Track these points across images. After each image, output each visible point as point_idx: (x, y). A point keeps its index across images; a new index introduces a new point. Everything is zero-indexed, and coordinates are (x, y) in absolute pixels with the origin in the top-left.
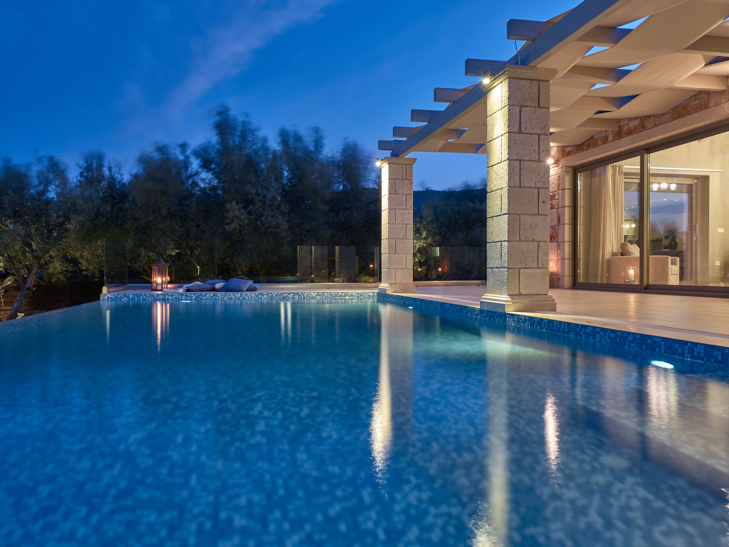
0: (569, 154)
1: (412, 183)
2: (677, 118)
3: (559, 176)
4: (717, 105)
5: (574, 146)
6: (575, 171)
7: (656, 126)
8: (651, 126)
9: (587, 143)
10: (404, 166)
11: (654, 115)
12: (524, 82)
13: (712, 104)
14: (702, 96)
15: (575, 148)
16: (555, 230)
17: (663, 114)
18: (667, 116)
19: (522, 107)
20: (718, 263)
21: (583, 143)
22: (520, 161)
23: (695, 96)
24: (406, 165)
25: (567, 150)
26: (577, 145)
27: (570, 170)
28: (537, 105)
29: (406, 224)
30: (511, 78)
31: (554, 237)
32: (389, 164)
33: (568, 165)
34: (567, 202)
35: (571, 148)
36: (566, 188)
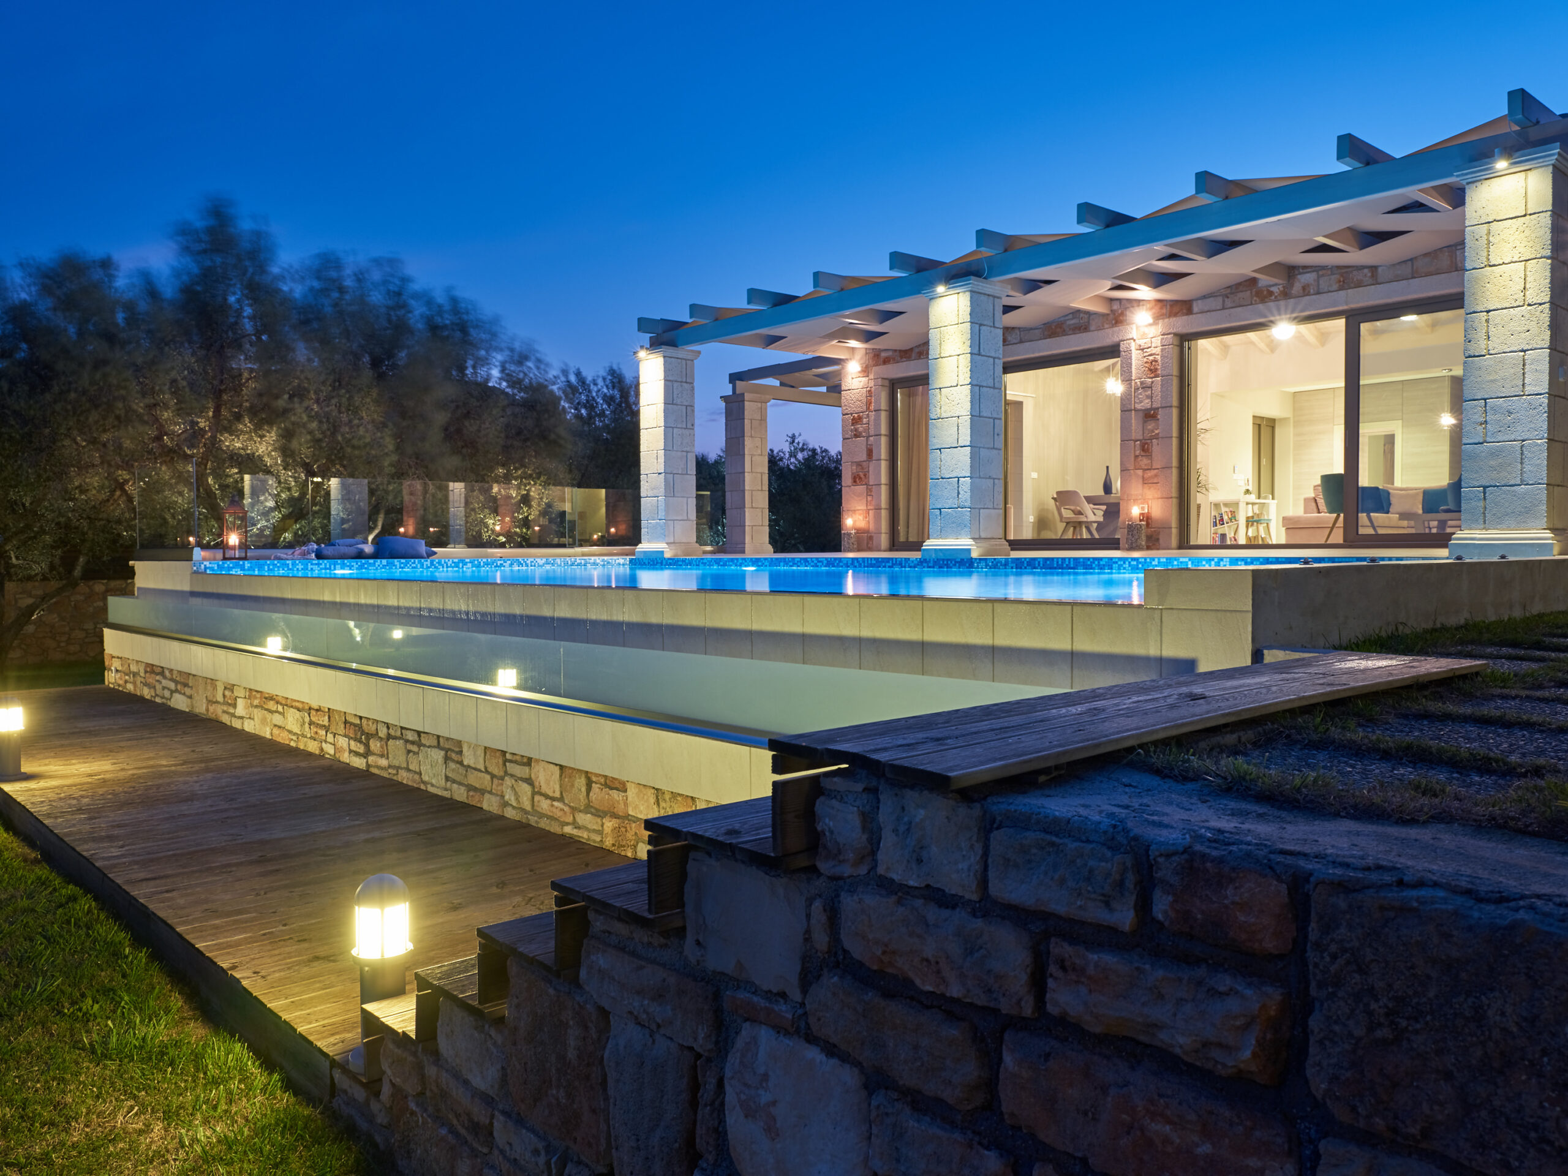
0: (886, 361)
1: (693, 388)
2: (1050, 337)
3: (870, 391)
4: (1099, 329)
5: (895, 351)
6: (893, 385)
7: (1021, 342)
8: (1015, 341)
9: (917, 350)
10: (684, 362)
11: (1019, 328)
12: (983, 298)
13: (1092, 328)
14: (1081, 315)
15: (897, 353)
16: (862, 468)
17: (1032, 329)
18: (1036, 331)
19: (981, 325)
20: (1032, 519)
21: (911, 349)
22: (980, 386)
23: (1072, 313)
24: (686, 360)
25: (883, 355)
26: (900, 351)
27: (887, 383)
28: (992, 324)
29: (687, 452)
30: (974, 295)
31: (860, 478)
32: (664, 357)
33: (885, 377)
34: (884, 429)
35: (890, 354)
36: (882, 408)
